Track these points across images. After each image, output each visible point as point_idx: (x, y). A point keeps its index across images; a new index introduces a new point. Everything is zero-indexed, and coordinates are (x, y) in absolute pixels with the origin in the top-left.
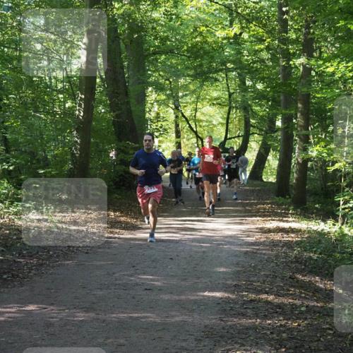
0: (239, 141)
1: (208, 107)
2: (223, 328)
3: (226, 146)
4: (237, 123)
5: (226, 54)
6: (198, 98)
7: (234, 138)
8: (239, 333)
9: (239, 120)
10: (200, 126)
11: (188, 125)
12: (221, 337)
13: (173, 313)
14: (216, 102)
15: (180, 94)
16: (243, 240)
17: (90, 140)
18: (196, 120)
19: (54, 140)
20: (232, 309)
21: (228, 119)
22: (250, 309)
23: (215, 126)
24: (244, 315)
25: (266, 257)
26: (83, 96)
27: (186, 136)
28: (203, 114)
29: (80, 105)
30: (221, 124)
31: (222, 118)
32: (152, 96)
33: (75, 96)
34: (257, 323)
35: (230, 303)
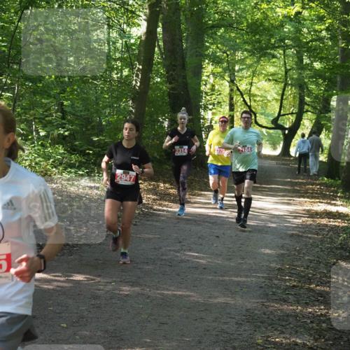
0: (293, 118)
1: (263, 82)
2: (265, 314)
3: (279, 122)
4: (291, 99)
5: (285, 30)
6: (254, 72)
7: (288, 114)
8: (279, 320)
9: (294, 97)
10: (255, 101)
11: (242, 99)
12: (261, 322)
13: (216, 294)
14: (272, 78)
15: (237, 68)
16: (289, 222)
17: (144, 110)
18: (250, 95)
19: (110, 107)
20: (274, 294)
21: (283, 95)
22: (292, 295)
23: (269, 101)
24: (285, 301)
25: (311, 241)
26: (141, 67)
27: (239, 110)
28: (258, 88)
29: (137, 76)
30: (276, 99)
31: (277, 93)
32: (208, 68)
33: (132, 66)
34: (298, 311)
35: (272, 287)
